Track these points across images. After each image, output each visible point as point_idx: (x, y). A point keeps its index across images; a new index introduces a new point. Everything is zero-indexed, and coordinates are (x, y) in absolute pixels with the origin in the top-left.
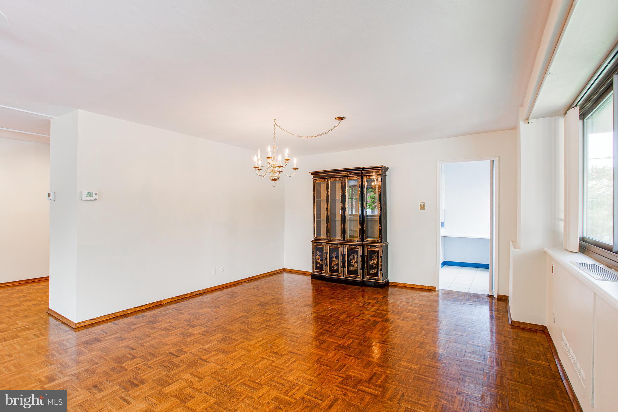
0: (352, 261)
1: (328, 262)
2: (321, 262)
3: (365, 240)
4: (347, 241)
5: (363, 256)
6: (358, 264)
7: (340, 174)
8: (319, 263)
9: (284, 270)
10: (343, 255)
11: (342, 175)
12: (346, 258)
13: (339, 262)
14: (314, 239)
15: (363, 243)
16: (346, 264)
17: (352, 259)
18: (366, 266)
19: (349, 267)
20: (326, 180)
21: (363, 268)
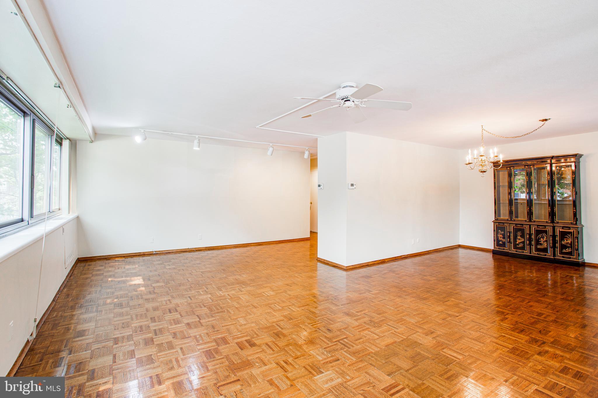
0: (540, 240)
1: (512, 240)
2: (504, 240)
3: (555, 222)
4: (535, 221)
5: (554, 236)
6: (547, 243)
7: (525, 162)
8: (501, 241)
9: (459, 246)
10: (530, 235)
11: (527, 164)
12: (533, 237)
13: (525, 240)
14: (495, 219)
15: (553, 224)
16: (533, 243)
17: (540, 238)
18: (558, 245)
19: (537, 245)
20: (509, 168)
21: (554, 247)
